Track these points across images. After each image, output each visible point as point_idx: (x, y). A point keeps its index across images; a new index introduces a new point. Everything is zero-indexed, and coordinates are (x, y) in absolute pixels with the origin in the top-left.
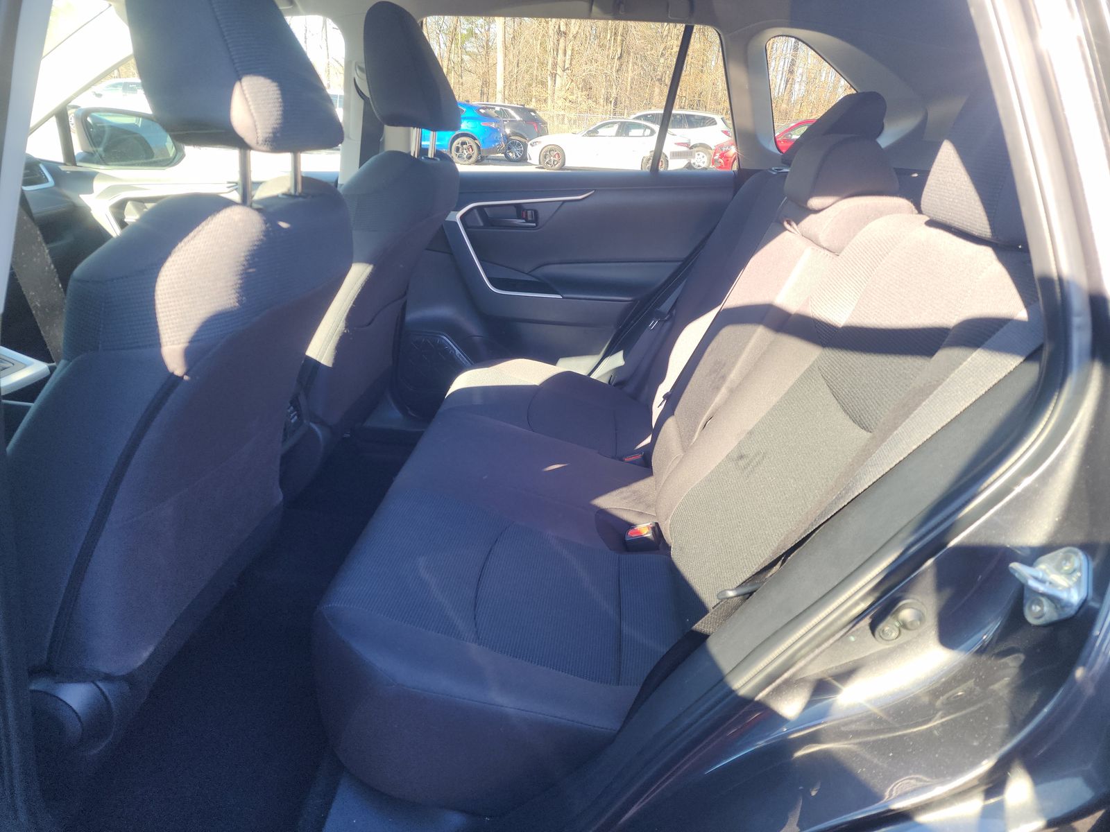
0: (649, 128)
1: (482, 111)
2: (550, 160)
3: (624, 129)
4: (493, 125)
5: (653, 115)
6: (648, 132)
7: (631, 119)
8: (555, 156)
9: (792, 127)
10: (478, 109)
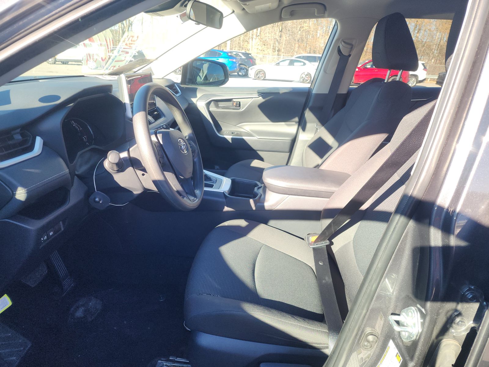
0: (303, 62)
1: (229, 54)
2: (259, 76)
3: (292, 63)
4: (234, 60)
5: (303, 56)
6: (302, 64)
7: (293, 58)
8: (261, 74)
9: (367, 62)
10: (227, 53)
